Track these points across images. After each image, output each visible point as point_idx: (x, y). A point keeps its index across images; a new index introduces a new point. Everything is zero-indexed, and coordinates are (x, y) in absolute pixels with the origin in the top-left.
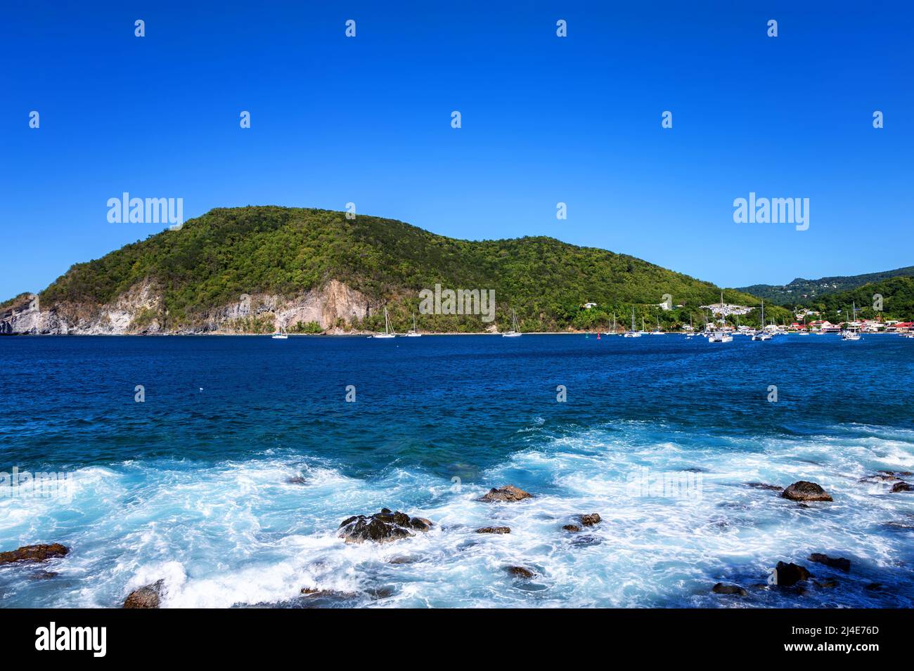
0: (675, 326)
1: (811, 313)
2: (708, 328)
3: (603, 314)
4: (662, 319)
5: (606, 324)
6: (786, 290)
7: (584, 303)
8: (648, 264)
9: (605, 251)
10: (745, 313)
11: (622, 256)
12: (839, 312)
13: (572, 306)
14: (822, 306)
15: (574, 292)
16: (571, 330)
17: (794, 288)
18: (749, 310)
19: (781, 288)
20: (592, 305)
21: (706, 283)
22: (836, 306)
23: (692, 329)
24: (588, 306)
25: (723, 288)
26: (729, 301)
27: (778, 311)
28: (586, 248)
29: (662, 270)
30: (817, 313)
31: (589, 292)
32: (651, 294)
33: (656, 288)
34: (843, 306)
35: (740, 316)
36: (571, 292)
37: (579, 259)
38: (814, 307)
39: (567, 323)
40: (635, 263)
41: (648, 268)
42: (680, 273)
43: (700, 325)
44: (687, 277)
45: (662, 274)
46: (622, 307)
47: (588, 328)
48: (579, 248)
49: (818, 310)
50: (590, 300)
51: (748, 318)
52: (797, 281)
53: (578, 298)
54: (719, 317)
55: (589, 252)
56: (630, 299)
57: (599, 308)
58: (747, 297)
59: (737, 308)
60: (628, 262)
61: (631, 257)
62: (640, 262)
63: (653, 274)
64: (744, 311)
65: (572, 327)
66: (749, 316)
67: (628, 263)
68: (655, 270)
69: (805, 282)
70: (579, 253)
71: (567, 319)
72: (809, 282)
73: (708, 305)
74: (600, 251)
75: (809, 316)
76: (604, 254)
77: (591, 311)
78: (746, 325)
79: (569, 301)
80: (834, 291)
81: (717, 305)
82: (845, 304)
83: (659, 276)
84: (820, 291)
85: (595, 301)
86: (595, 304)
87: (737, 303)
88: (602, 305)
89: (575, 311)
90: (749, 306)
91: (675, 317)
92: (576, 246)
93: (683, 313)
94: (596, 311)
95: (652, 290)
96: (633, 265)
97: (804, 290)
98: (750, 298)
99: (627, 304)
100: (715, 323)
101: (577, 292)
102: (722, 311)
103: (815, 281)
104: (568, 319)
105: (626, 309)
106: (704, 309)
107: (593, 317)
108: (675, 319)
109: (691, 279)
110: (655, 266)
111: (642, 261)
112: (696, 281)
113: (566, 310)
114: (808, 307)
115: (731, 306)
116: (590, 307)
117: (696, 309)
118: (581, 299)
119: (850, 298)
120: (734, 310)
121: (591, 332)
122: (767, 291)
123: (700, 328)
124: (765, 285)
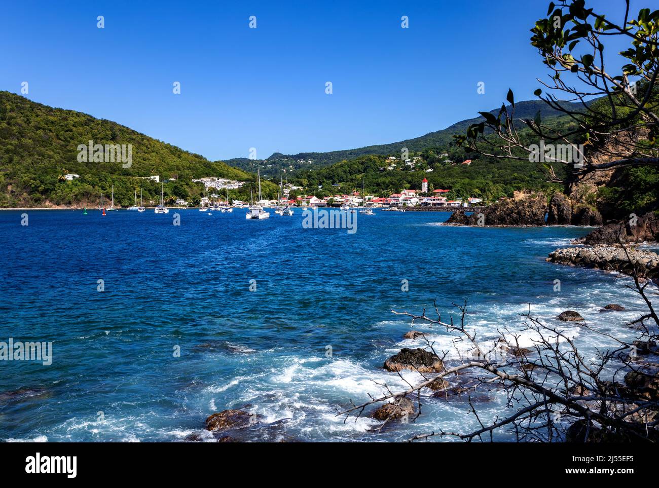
0: (168, 200)
1: (295, 188)
2: (202, 203)
3: (88, 187)
4: (154, 193)
5: (92, 199)
6: (266, 164)
7: (64, 174)
8: (133, 132)
9: (85, 115)
10: (237, 187)
11: (105, 122)
12: (320, 187)
13: (48, 177)
14: (305, 182)
15: (50, 161)
16: (48, 206)
17: (274, 163)
18: (241, 184)
19: (262, 163)
20: (74, 177)
21: (196, 156)
22: (317, 181)
23: (186, 203)
24: (69, 177)
25: (213, 161)
26: (221, 175)
27: (268, 185)
28: (60, 110)
29: (149, 139)
30: (301, 188)
31: (68, 161)
32: (138, 166)
33: (144, 160)
34: (324, 182)
35: (232, 191)
36: (46, 161)
37: (52, 122)
38: (298, 182)
39: (44, 196)
40: (120, 130)
41: (134, 137)
42: (169, 144)
43: (194, 199)
44: (176, 148)
45: (150, 144)
46: (109, 179)
47: (69, 203)
48: (51, 110)
49: (301, 185)
50: (71, 171)
51: (240, 192)
52: (276, 155)
53: (55, 168)
54: (213, 191)
55: (65, 115)
56: (115, 171)
57: (82, 180)
58: (236, 171)
59: (229, 183)
60: (112, 129)
61: (114, 124)
62: (125, 129)
63: (140, 143)
64: (236, 185)
65: (50, 201)
66: (241, 191)
67: (111, 130)
68: (143, 140)
69: (281, 156)
70: (52, 115)
71: (43, 192)
72: (287, 157)
73: (199, 178)
74: (78, 115)
75: (294, 191)
76: (83, 118)
77: (73, 184)
78: (238, 200)
79: (45, 171)
80: (311, 167)
81: (209, 179)
82: (325, 180)
83: (147, 147)
84: (297, 166)
85: (76, 172)
86: (77, 176)
87: (228, 177)
88: (86, 177)
89: (53, 184)
90: (240, 181)
92: (48, 107)
93: (176, 187)
94: (79, 183)
95: (139, 162)
96: (118, 133)
97: (283, 165)
98: (240, 173)
99: (114, 177)
100: (209, 198)
101: (54, 160)
102: (214, 185)
103: (292, 156)
104: (45, 192)
105: (114, 181)
106: (197, 183)
107: (75, 190)
108: (169, 193)
109: (180, 151)
110: (142, 135)
111: (128, 129)
112: (185, 152)
113: (42, 182)
114: (292, 182)
115: (221, 180)
116: (71, 179)
117: (190, 183)
118: (59, 169)
119: (329, 174)
120: (225, 184)
121: (74, 207)
122: (248, 165)
123: (195, 203)
124: (245, 159)
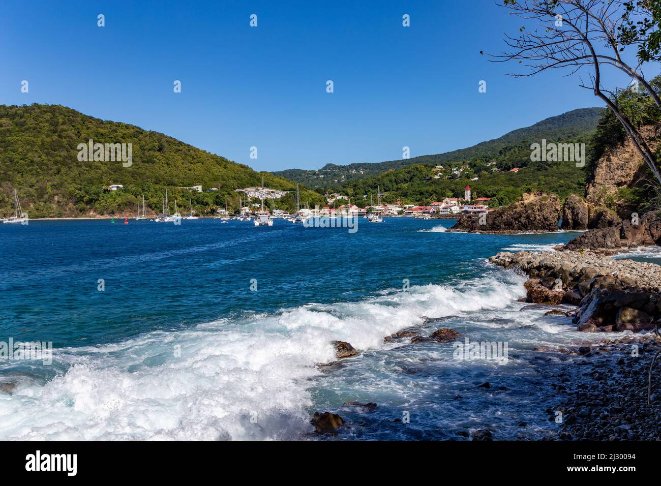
0: (209, 210)
1: (340, 197)
2: (243, 213)
3: (131, 197)
4: (195, 203)
5: (134, 208)
6: (318, 175)
7: (108, 185)
8: (181, 143)
9: (134, 127)
10: (279, 197)
11: (152, 134)
12: (365, 196)
13: (94, 187)
14: (350, 191)
15: (96, 172)
16: (92, 215)
17: (326, 173)
18: (284, 193)
19: (314, 173)
20: (118, 187)
21: (242, 166)
22: (363, 191)
23: (227, 213)
24: (114, 188)
25: (258, 171)
26: (266, 185)
27: (311, 195)
28: (111, 123)
29: (196, 150)
30: (346, 197)
31: (115, 172)
32: (183, 176)
33: (190, 170)
34: (369, 191)
35: (276, 200)
36: (93, 172)
37: (102, 135)
38: (344, 192)
39: (88, 207)
40: (167, 141)
41: (181, 148)
42: (215, 155)
43: (235, 208)
44: (222, 159)
45: (196, 155)
46: (152, 189)
47: (113, 213)
48: (102, 122)
49: (347, 194)
50: (115, 182)
51: (282, 202)
52: (329, 166)
53: (101, 178)
54: (256, 200)
55: (115, 127)
56: (160, 181)
57: (125, 190)
58: (281, 181)
59: (272, 192)
60: (159, 140)
61: (162, 135)
62: (172, 141)
63: (186, 154)
64: (279, 195)
65: (94, 211)
66: (283, 201)
67: (158, 142)
68: (189, 151)
69: (335, 167)
70: (102, 128)
71: (88, 203)
72: (339, 167)
73: (243, 188)
74: (127, 127)
75: (339, 200)
76: (132, 130)
77: (117, 194)
78: (280, 209)
79: (91, 182)
80: (361, 177)
81: (253, 189)
82: (370, 189)
83: (193, 157)
84: (349, 177)
85: (121, 183)
86: (121, 186)
87: (272, 187)
88: (129, 187)
89: (97, 194)
90: (284, 190)
91: (210, 201)
92: (98, 120)
93: (217, 197)
94: (123, 194)
95: (185, 172)
96: (165, 144)
97: (335, 175)
98: (284, 182)
99: (157, 186)
100: (250, 207)
101: (100, 171)
102: (257, 195)
103: (344, 167)
104: (90, 202)
105: (156, 191)
106: (240, 193)
107: (119, 200)
108: (210, 203)
109: (226, 161)
110: (189, 146)
111: (175, 140)
112: (231, 163)
113: (87, 192)
114: (338, 192)
115: (266, 190)
116: (115, 189)
117: (232, 193)
118: (105, 180)
119: (375, 183)
120: (269, 193)
121: (117, 217)
122: (300, 175)
123: (235, 212)
124: (298, 170)
